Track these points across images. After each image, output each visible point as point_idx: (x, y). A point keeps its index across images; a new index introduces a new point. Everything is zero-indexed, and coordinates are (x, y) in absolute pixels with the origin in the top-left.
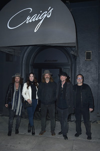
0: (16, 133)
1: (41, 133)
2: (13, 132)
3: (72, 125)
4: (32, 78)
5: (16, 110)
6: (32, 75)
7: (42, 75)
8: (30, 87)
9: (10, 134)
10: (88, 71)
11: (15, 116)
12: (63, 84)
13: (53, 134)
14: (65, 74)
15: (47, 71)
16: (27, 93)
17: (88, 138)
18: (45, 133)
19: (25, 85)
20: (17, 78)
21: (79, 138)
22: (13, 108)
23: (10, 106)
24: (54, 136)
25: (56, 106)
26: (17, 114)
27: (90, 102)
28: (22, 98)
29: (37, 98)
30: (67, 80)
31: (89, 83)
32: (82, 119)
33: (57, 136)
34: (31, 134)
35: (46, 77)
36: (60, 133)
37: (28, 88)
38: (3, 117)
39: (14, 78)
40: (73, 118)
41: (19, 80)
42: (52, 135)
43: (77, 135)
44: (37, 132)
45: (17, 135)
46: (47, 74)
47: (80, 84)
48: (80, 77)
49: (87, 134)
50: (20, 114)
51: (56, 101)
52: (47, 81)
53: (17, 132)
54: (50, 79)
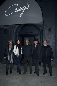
0: (10, 73)
1: (24, 73)
2: (9, 73)
3: (41, 68)
4: (19, 42)
5: (10, 60)
6: (18, 41)
7: (24, 40)
8: (18, 47)
9: (7, 74)
10: (50, 38)
11: (10, 64)
12: (36, 46)
13: (31, 73)
14: (37, 40)
15: (27, 38)
16: (16, 51)
17: (50, 75)
18: (26, 73)
19: (15, 46)
20: (11, 42)
21: (46, 75)
22: (8, 59)
23: (7, 58)
24: (31, 75)
25: (32, 58)
26: (11, 62)
27: (51, 55)
28: (14, 54)
29: (22, 53)
30: (38, 43)
31: (51, 44)
32: (47, 65)
33: (33, 74)
34: (19, 73)
35: (26, 42)
36: (35, 73)
37: (16, 48)
38: (3, 64)
39: (9, 43)
40: (42, 64)
41: (11, 44)
42: (31, 74)
43: (44, 74)
44: (22, 72)
45: (11, 74)
46: (27, 40)
47: (45, 46)
48: (45, 41)
49: (50, 73)
50: (12, 63)
51: (32, 55)
52: (27, 44)
53: (11, 72)
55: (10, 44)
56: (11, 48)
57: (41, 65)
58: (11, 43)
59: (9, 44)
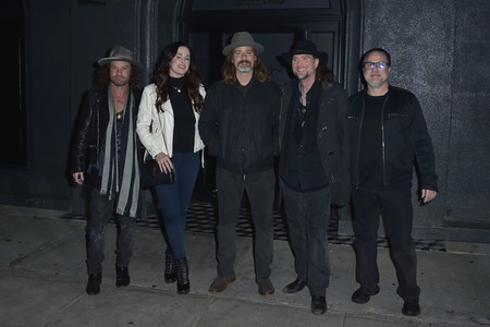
0: (119, 284)
1: (218, 287)
2: (108, 281)
3: (341, 258)
5: (117, 196)
8: (168, 105)
9: (93, 286)
13: (265, 288)
17: (405, 311)
18: (232, 286)
20: (120, 65)
22: (104, 188)
24: (267, 299)
32: (381, 234)
35: (237, 59)
39: (108, 67)
41: (125, 74)
42: (262, 293)
43: (360, 297)
45: (123, 292)
46: (244, 49)
47: (378, 91)
52: (244, 78)
53: (123, 279)
54: (257, 68)
55: (114, 73)
56: (121, 108)
57: (343, 234)
58: (120, 68)
59: (109, 80)
